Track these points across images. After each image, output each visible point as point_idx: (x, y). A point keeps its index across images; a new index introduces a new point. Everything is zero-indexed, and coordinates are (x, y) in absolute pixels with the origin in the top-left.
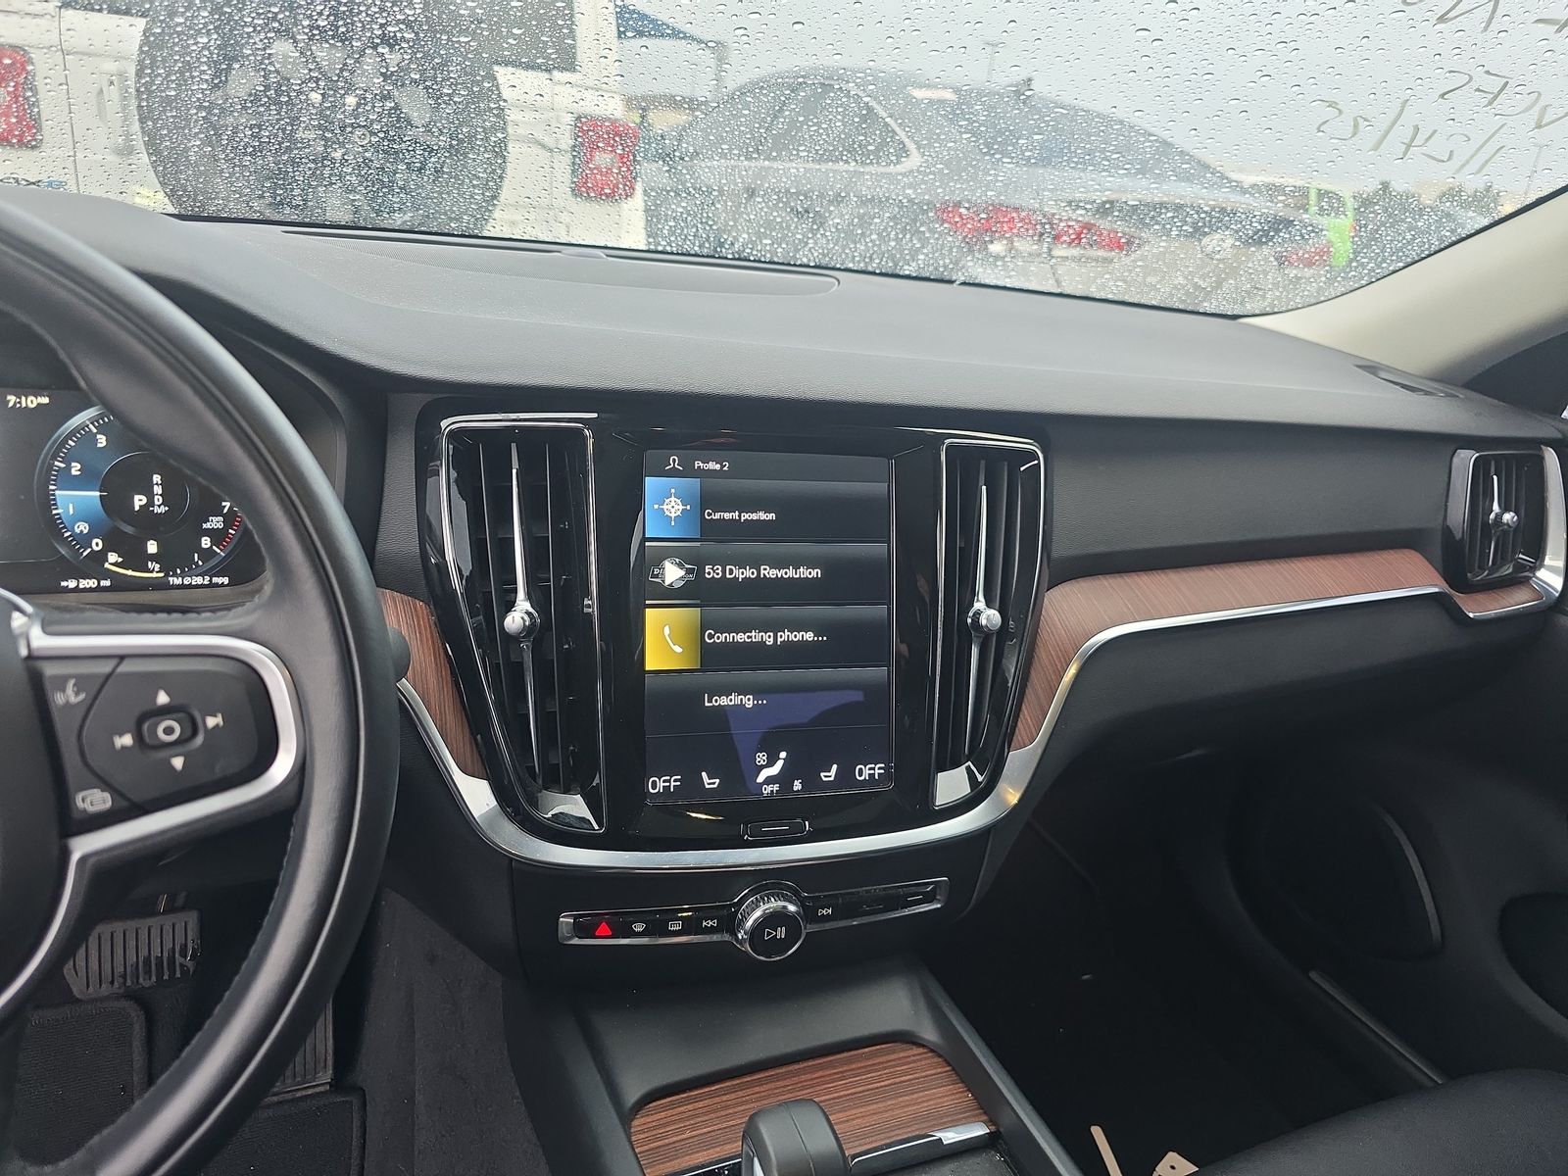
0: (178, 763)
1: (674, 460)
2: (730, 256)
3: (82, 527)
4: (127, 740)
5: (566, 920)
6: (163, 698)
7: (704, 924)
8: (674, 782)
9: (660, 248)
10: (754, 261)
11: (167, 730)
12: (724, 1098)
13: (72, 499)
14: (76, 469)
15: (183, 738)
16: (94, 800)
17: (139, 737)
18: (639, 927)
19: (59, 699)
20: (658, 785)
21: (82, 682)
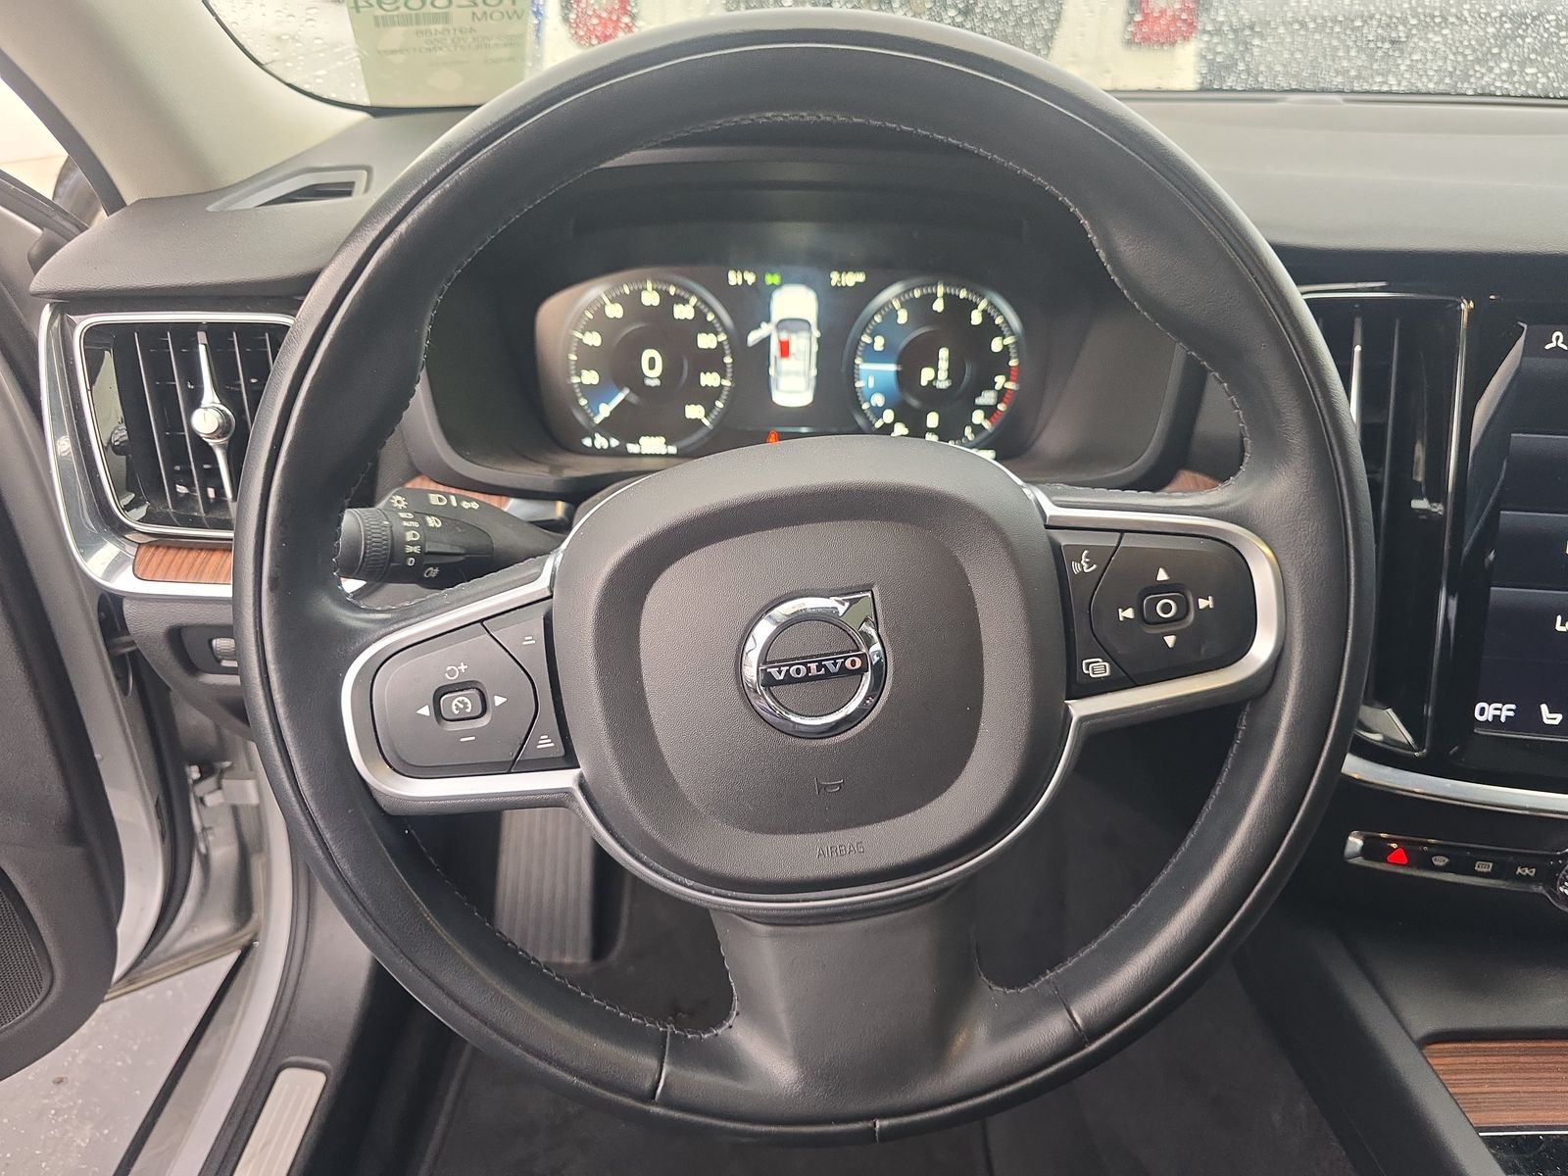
0: (1170, 640)
1: (1558, 338)
2: (1470, 92)
3: (878, 400)
4: (1129, 613)
5: (1355, 842)
6: (1162, 576)
7: (1519, 870)
8: (1506, 711)
9: (1376, 88)
10: (1503, 96)
11: (1166, 607)
12: (1522, 1059)
13: (874, 373)
14: (879, 343)
15: (1178, 616)
16: (1098, 668)
17: (1139, 612)
18: (1440, 861)
19: (1076, 568)
20: (1487, 711)
21: (1095, 554)
